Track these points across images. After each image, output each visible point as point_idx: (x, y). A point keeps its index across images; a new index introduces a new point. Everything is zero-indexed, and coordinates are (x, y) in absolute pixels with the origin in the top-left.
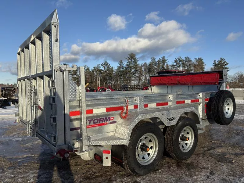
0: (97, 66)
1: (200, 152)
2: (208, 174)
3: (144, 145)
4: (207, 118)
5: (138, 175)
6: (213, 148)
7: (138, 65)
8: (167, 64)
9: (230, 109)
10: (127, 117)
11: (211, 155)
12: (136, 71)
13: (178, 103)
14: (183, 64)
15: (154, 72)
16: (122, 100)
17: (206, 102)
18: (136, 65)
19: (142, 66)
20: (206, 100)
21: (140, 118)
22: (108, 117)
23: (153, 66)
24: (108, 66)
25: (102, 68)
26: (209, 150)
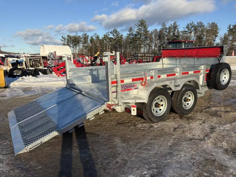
0: (106, 33)
1: (198, 110)
2: (201, 123)
3: (157, 103)
4: (206, 85)
5: (154, 123)
6: (209, 107)
7: (148, 31)
8: (178, 31)
9: (226, 78)
10: (146, 85)
11: (206, 112)
12: (146, 38)
13: (183, 74)
14: (195, 30)
15: (164, 39)
16: (143, 73)
17: (207, 72)
18: (146, 32)
19: (152, 33)
20: (207, 71)
21: (155, 85)
22: (133, 85)
23: (164, 32)
24: (118, 33)
25: (111, 36)
26: (206, 109)
